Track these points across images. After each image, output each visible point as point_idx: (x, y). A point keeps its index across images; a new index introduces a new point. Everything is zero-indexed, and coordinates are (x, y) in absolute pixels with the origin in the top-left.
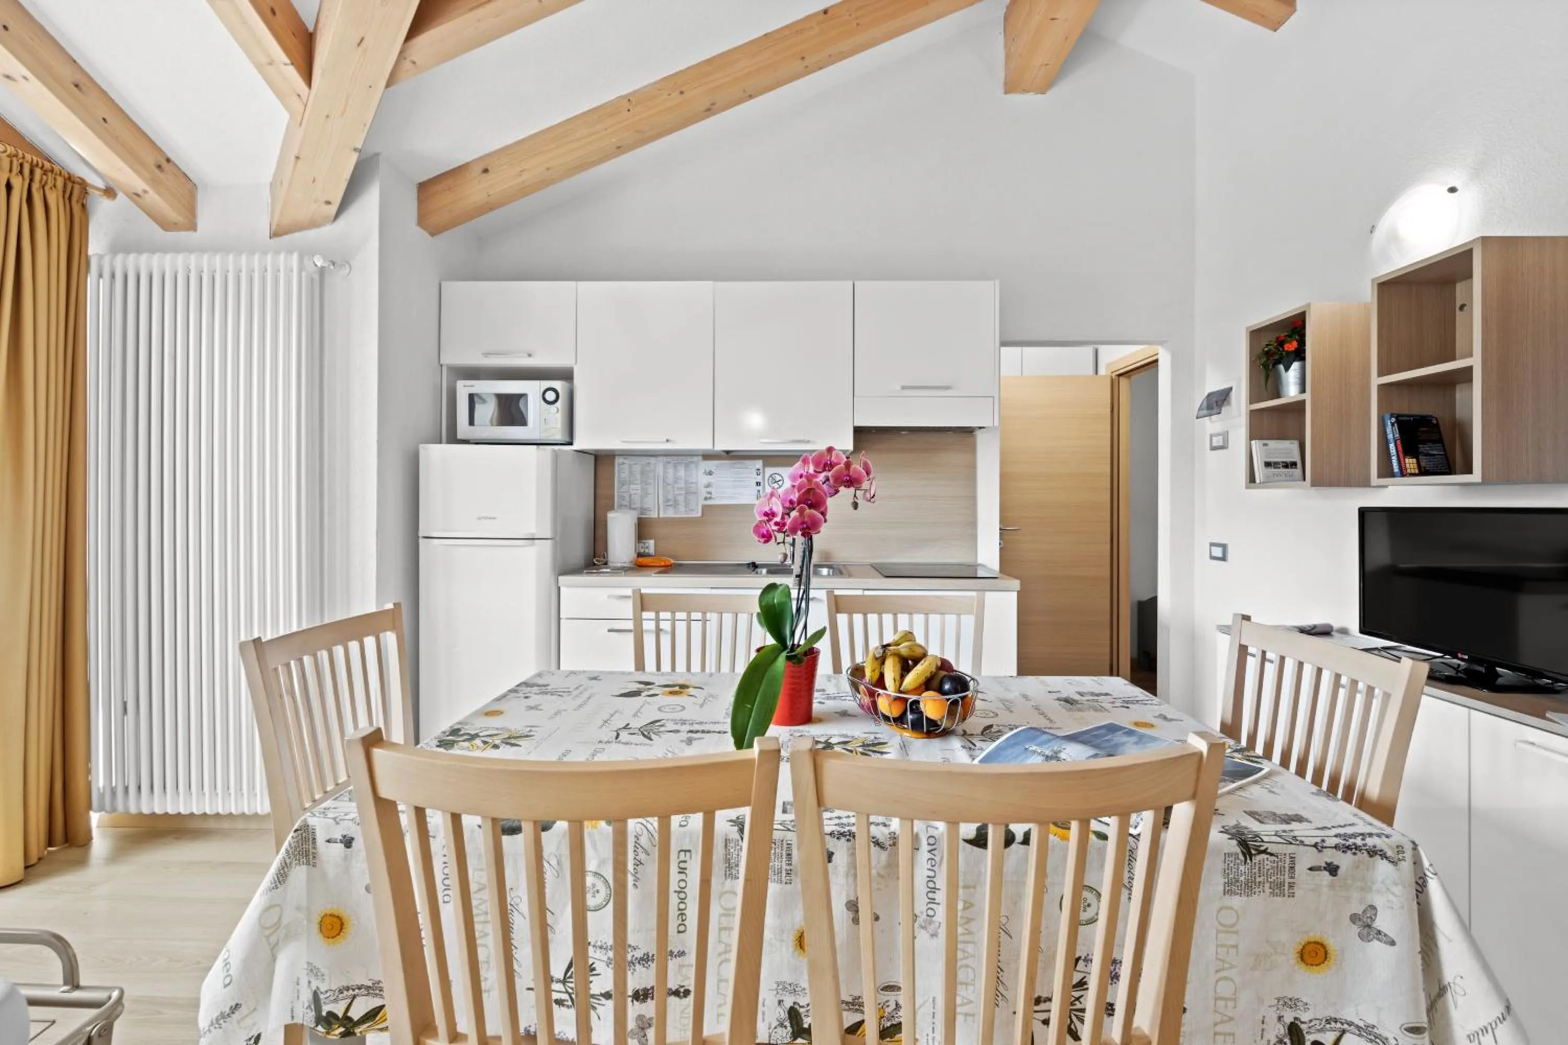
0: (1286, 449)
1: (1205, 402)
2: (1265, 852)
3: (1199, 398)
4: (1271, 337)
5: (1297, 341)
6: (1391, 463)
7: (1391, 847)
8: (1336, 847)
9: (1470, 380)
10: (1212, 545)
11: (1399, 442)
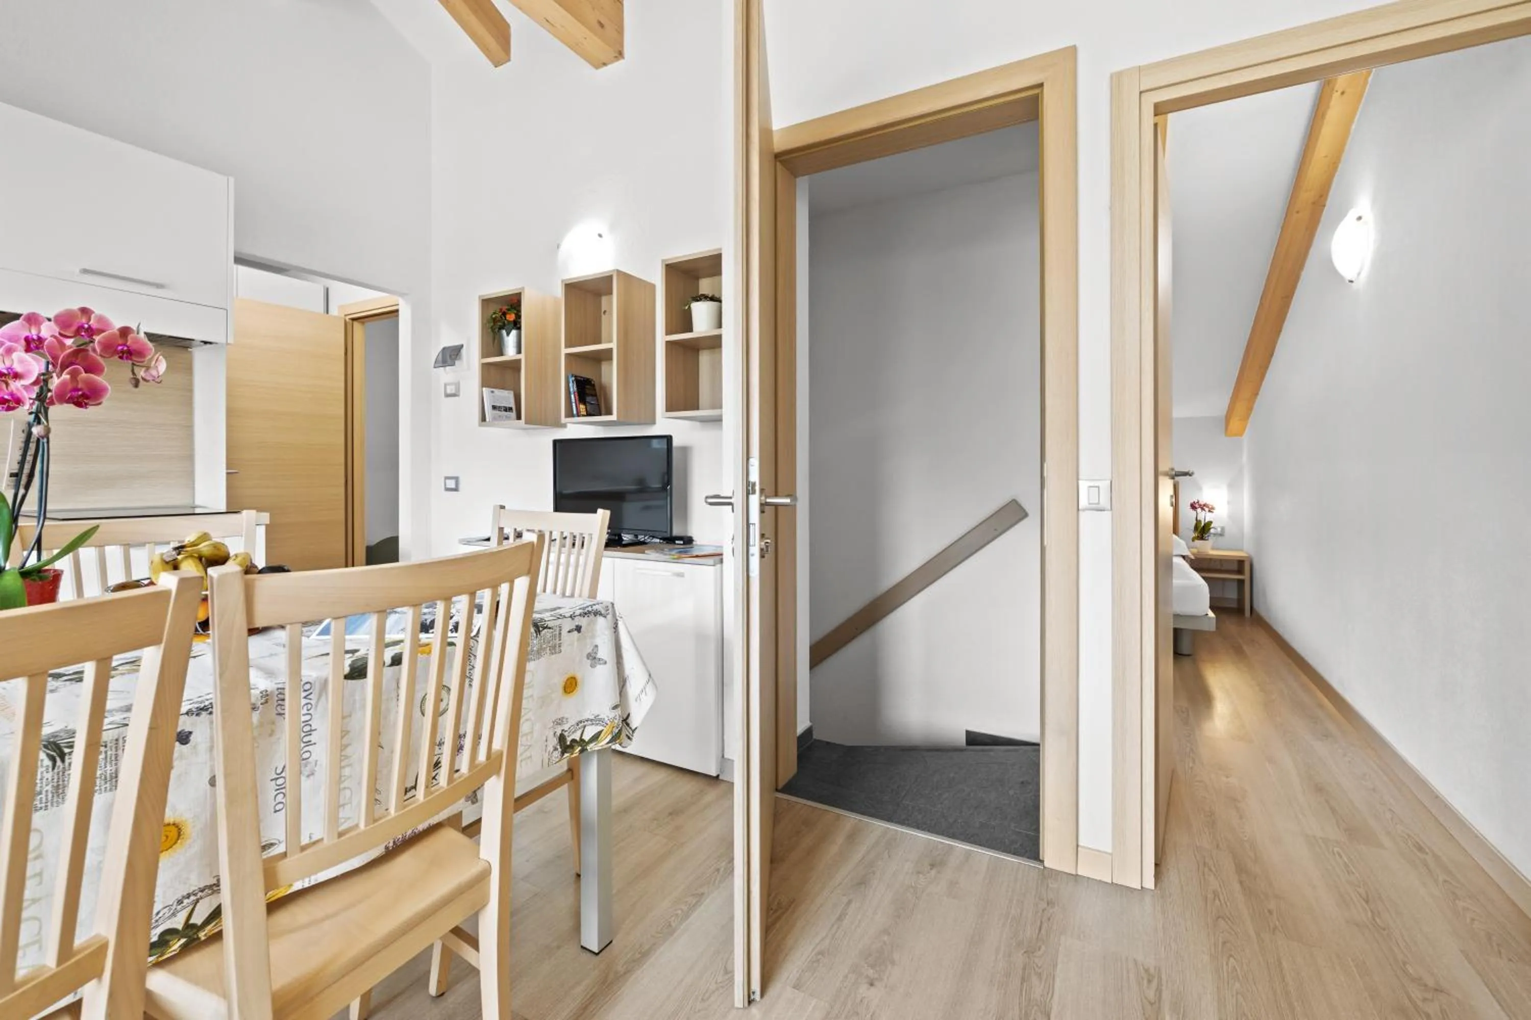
0: (506, 397)
1: (440, 356)
2: (546, 627)
3: (435, 352)
4: (495, 308)
5: (515, 314)
6: (572, 406)
7: (603, 608)
8: (580, 615)
9: (611, 359)
10: (447, 478)
11: (576, 394)
